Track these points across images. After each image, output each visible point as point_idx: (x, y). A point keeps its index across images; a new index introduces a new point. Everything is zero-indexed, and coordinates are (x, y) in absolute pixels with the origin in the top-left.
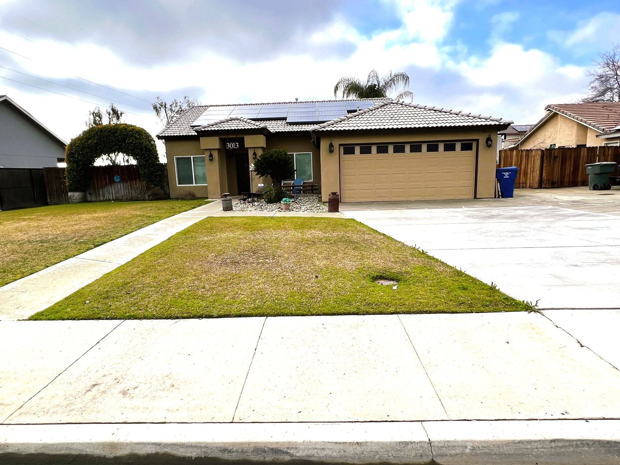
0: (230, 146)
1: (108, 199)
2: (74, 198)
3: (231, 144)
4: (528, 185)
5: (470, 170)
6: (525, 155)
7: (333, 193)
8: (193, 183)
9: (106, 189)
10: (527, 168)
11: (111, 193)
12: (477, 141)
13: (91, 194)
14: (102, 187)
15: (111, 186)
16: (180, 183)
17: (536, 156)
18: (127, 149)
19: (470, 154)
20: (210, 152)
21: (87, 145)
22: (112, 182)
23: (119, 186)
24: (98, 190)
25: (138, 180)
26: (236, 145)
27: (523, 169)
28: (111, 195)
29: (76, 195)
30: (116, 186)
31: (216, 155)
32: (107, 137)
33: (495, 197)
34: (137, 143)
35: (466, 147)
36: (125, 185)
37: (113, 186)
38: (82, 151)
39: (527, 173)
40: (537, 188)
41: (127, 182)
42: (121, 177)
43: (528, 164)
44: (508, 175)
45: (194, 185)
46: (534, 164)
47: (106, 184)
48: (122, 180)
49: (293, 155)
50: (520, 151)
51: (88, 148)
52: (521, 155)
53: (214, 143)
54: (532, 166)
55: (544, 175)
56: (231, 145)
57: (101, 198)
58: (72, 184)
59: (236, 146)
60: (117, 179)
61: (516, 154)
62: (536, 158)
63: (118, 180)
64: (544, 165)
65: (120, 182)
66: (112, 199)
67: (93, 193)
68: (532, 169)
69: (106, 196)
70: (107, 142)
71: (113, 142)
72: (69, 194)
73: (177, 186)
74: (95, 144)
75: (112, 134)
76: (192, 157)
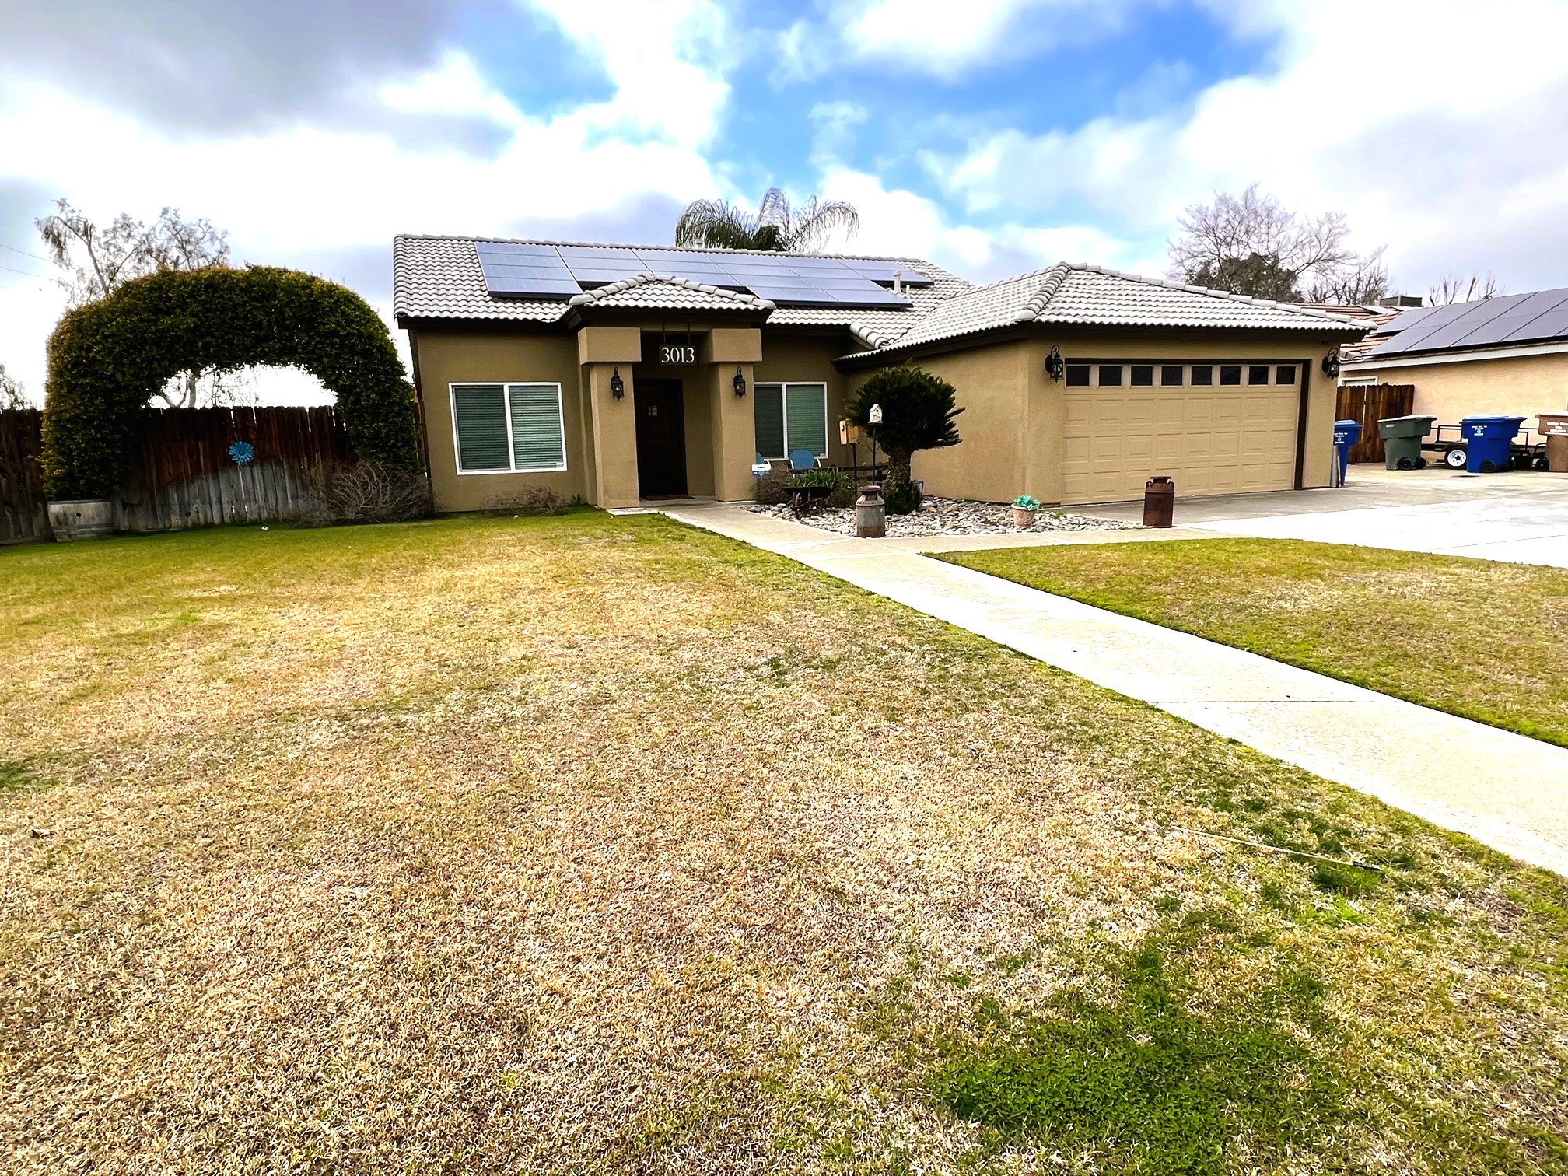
0: (672, 355)
1: (202, 520)
2: (81, 521)
3: (675, 351)
7: (1157, 480)
8: (508, 466)
9: (194, 489)
11: (214, 499)
12: (1307, 364)
13: (132, 505)
14: (179, 482)
15: (216, 478)
16: (464, 467)
18: (313, 352)
19: (1293, 390)
20: (616, 372)
21: (153, 333)
22: (222, 463)
23: (249, 478)
24: (163, 490)
25: (318, 458)
26: (687, 353)
28: (215, 507)
29: (88, 511)
30: (233, 476)
31: (627, 378)
32: (235, 310)
33: (1331, 486)
34: (353, 334)
35: (1285, 377)
36: (269, 472)
37: (223, 478)
38: (130, 354)
41: (279, 464)
42: (256, 447)
44: (1343, 439)
45: (513, 470)
47: (197, 471)
48: (261, 458)
49: (780, 387)
51: (156, 343)
53: (627, 345)
56: (675, 353)
57: (175, 520)
58: (76, 470)
59: (687, 357)
60: (242, 453)
63: (246, 457)
65: (251, 464)
66: (217, 521)
67: (139, 504)
69: (193, 514)
70: (235, 328)
71: (258, 325)
72: (56, 507)
73: (459, 473)
74: (188, 329)
75: (257, 299)
76: (506, 385)
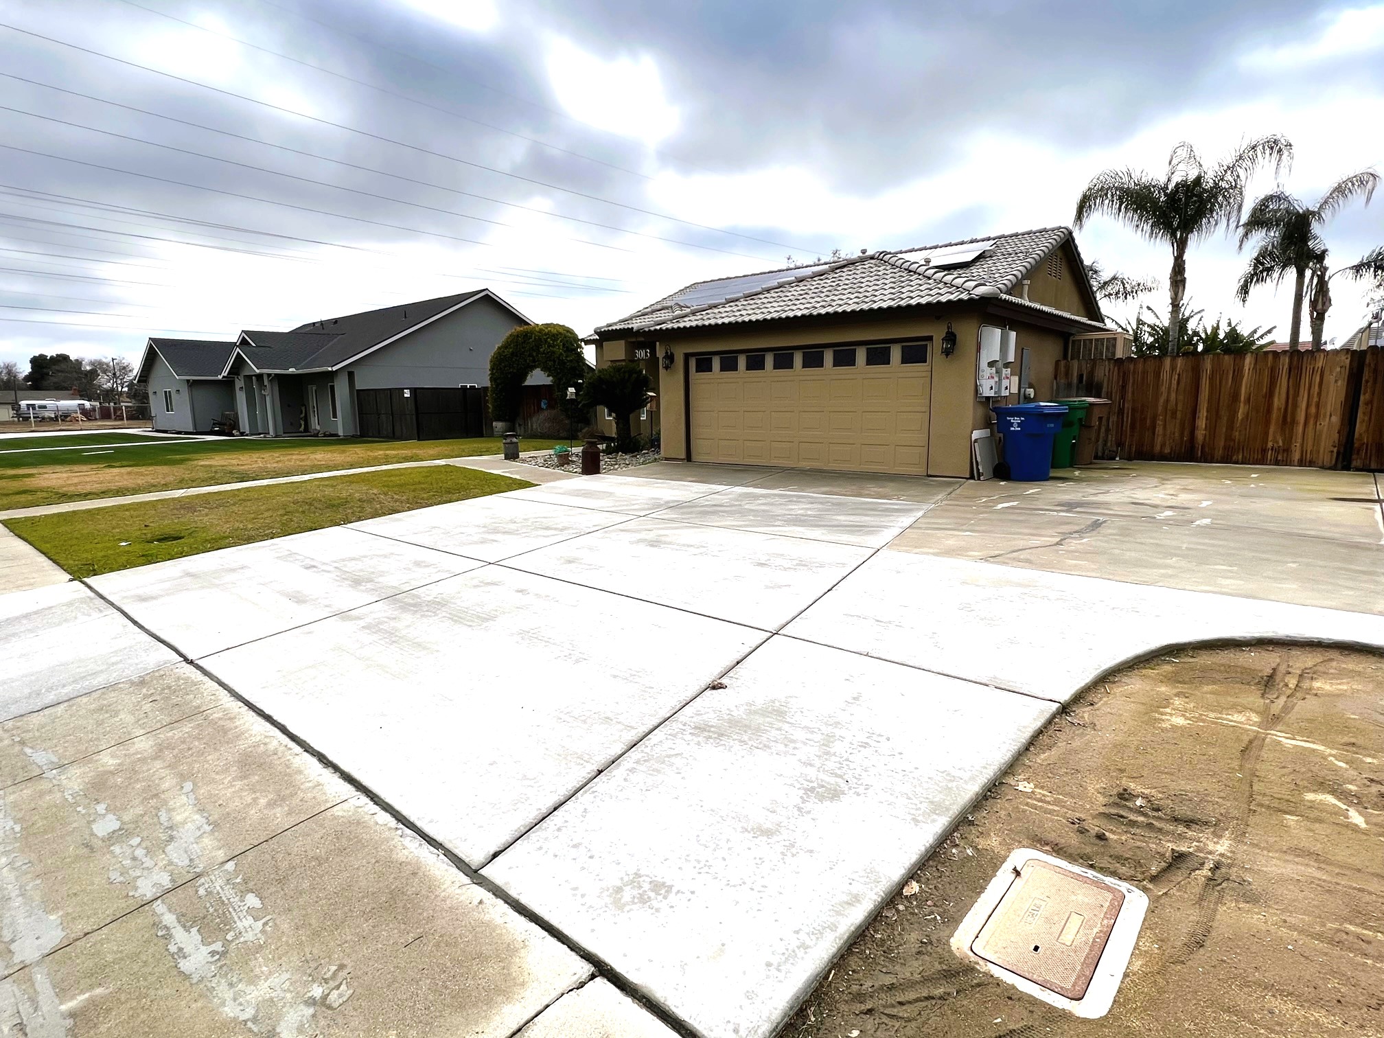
2: (497, 430)
4: (1296, 456)
5: (918, 409)
6: (1286, 366)
9: (534, 419)
10: (1295, 406)
12: (932, 340)
13: (521, 425)
14: (530, 416)
15: (539, 415)
17: (1331, 372)
22: (540, 409)
24: (527, 420)
27: (1279, 409)
29: (498, 426)
30: (543, 415)
33: (972, 477)
39: (1294, 422)
40: (1330, 468)
42: (548, 402)
43: (1297, 394)
46: (1319, 394)
47: (535, 412)
48: (550, 407)
50: (1270, 356)
52: (1273, 369)
54: (1315, 399)
55: (1360, 428)
60: (544, 404)
61: (1255, 364)
62: (1330, 378)
63: (545, 407)
64: (1362, 398)
65: (547, 410)
68: (1313, 410)
72: (494, 423)
